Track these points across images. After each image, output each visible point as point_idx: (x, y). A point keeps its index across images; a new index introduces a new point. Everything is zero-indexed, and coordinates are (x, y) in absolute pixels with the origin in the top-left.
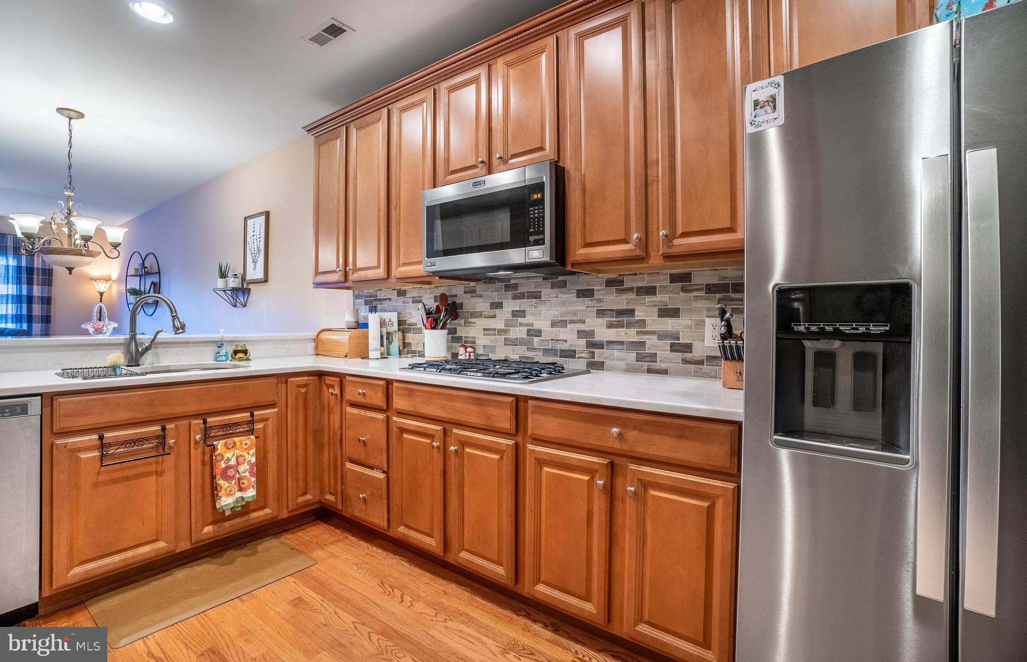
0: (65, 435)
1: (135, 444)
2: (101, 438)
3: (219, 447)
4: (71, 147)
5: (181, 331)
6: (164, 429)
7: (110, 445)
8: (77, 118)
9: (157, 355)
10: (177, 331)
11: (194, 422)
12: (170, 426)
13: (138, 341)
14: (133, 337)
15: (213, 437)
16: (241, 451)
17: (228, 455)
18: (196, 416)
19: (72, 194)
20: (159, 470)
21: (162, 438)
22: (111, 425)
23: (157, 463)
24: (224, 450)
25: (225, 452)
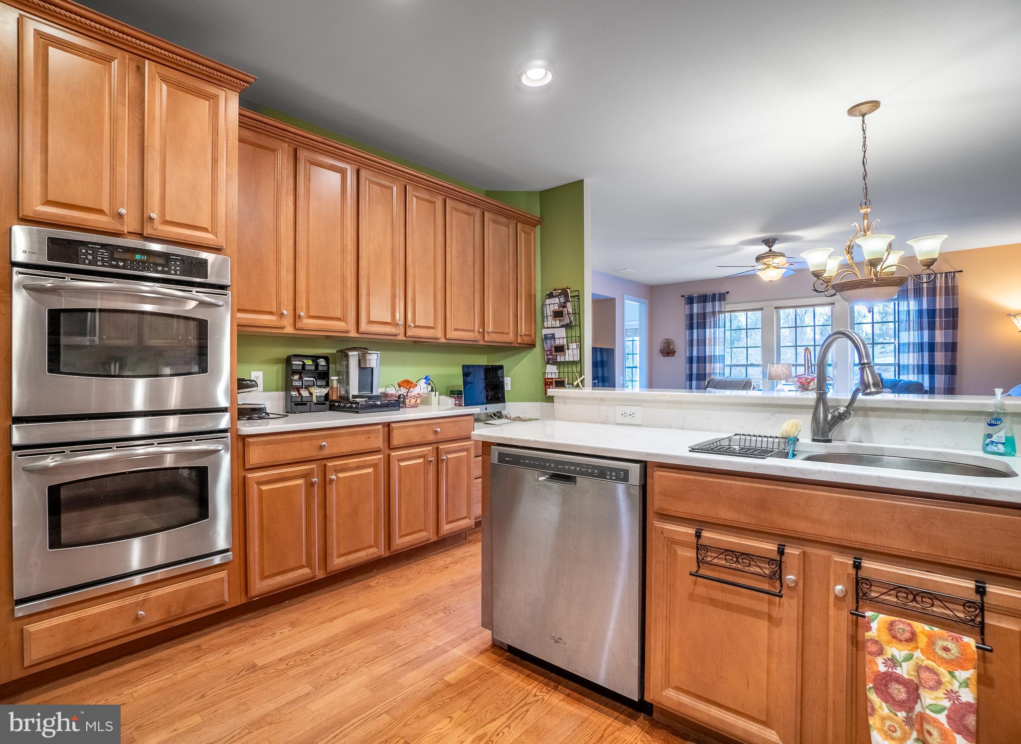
0: (667, 517)
1: (737, 559)
2: (698, 536)
3: (874, 625)
4: (865, 152)
5: (873, 390)
6: (781, 552)
7: (706, 548)
8: (872, 111)
9: (866, 428)
10: (867, 389)
11: (838, 558)
12: (792, 551)
13: (830, 404)
14: (821, 398)
15: (872, 600)
16: (928, 659)
17: (895, 651)
18: (842, 548)
19: (869, 210)
20: (774, 615)
21: (778, 564)
22: (711, 521)
23: (770, 603)
24: (884, 637)
25: (889, 643)
